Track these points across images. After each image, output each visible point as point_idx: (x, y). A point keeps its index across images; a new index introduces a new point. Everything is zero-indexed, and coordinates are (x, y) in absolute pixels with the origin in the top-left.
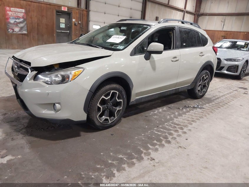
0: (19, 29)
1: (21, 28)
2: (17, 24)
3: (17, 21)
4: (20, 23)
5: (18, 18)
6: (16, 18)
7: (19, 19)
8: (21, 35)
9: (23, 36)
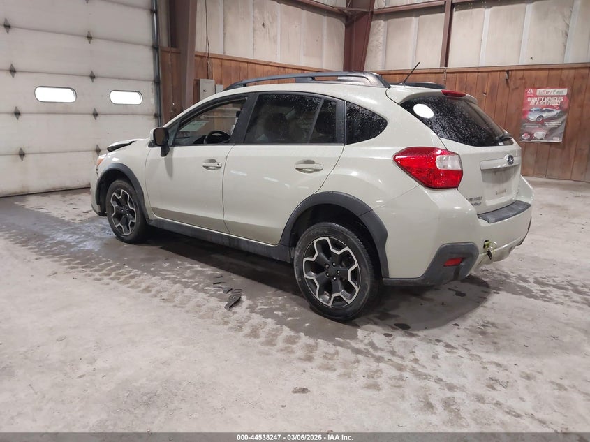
0: (545, 133)
1: (552, 131)
2: (541, 122)
3: (545, 115)
4: (552, 118)
5: (549, 108)
6: (544, 109)
7: (549, 111)
8: (548, 146)
9: (553, 148)
